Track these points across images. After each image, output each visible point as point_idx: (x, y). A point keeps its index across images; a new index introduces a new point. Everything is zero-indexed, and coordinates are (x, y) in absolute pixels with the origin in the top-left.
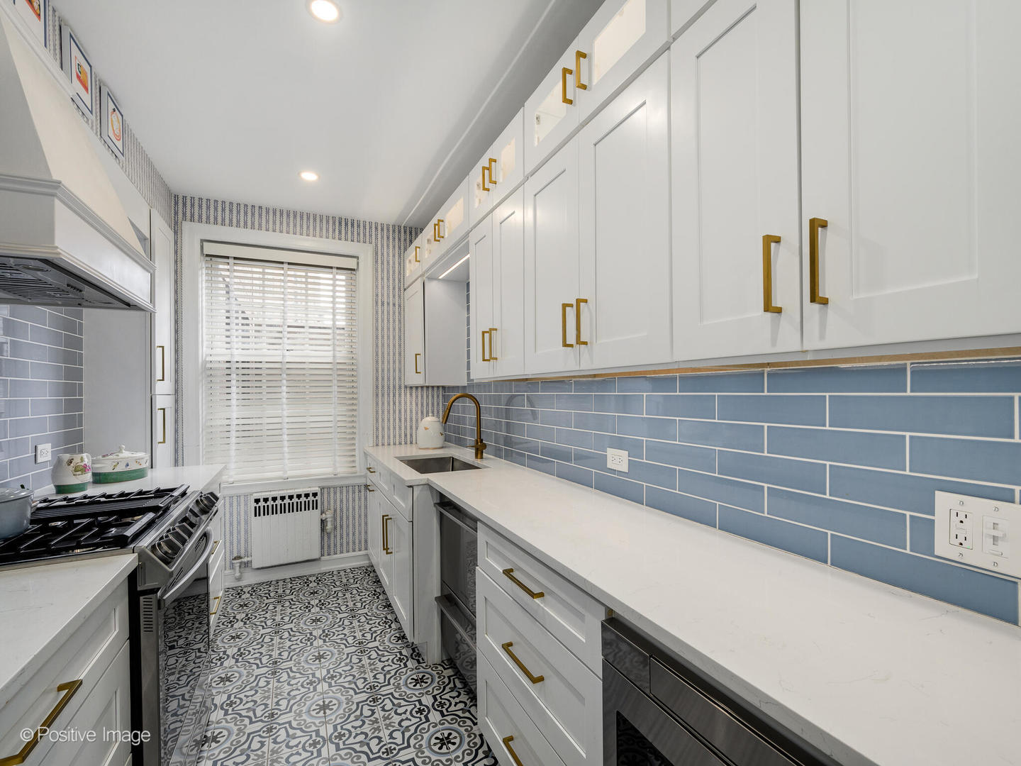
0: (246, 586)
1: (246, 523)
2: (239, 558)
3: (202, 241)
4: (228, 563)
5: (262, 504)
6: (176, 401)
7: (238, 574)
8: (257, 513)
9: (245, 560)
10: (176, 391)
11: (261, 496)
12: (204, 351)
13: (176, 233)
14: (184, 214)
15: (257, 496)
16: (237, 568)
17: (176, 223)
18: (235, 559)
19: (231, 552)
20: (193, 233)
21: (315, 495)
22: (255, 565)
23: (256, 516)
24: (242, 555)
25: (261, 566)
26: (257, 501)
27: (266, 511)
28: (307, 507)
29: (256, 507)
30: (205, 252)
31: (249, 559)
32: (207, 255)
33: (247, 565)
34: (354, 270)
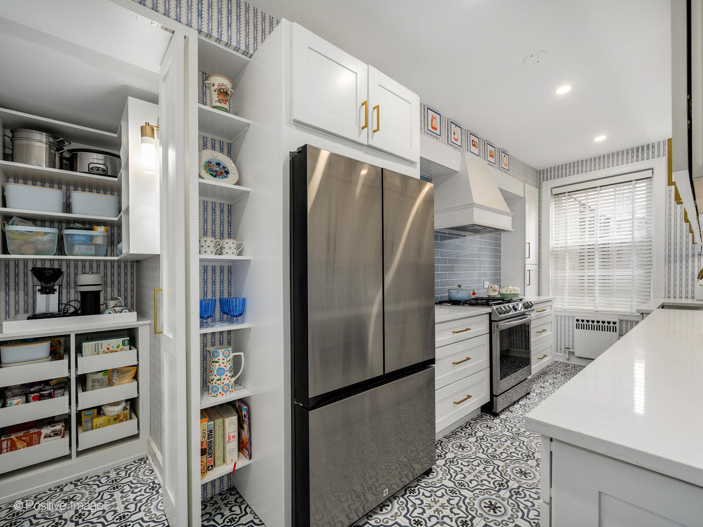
0: (571, 364)
1: (573, 331)
2: (569, 348)
3: (552, 188)
4: (563, 349)
5: (580, 322)
6: (539, 267)
7: (567, 357)
8: (577, 327)
9: (571, 350)
10: (539, 263)
11: (580, 318)
12: (552, 243)
13: (540, 188)
14: (543, 178)
15: (578, 318)
16: (567, 354)
17: (540, 183)
18: (566, 348)
19: (565, 345)
20: (547, 186)
21: (614, 323)
22: (576, 354)
23: (577, 328)
24: (571, 347)
25: (580, 356)
26: (578, 320)
27: (583, 327)
28: (609, 329)
29: (577, 324)
30: (553, 194)
31: (574, 351)
32: (555, 195)
33: (573, 353)
34: (651, 178)
